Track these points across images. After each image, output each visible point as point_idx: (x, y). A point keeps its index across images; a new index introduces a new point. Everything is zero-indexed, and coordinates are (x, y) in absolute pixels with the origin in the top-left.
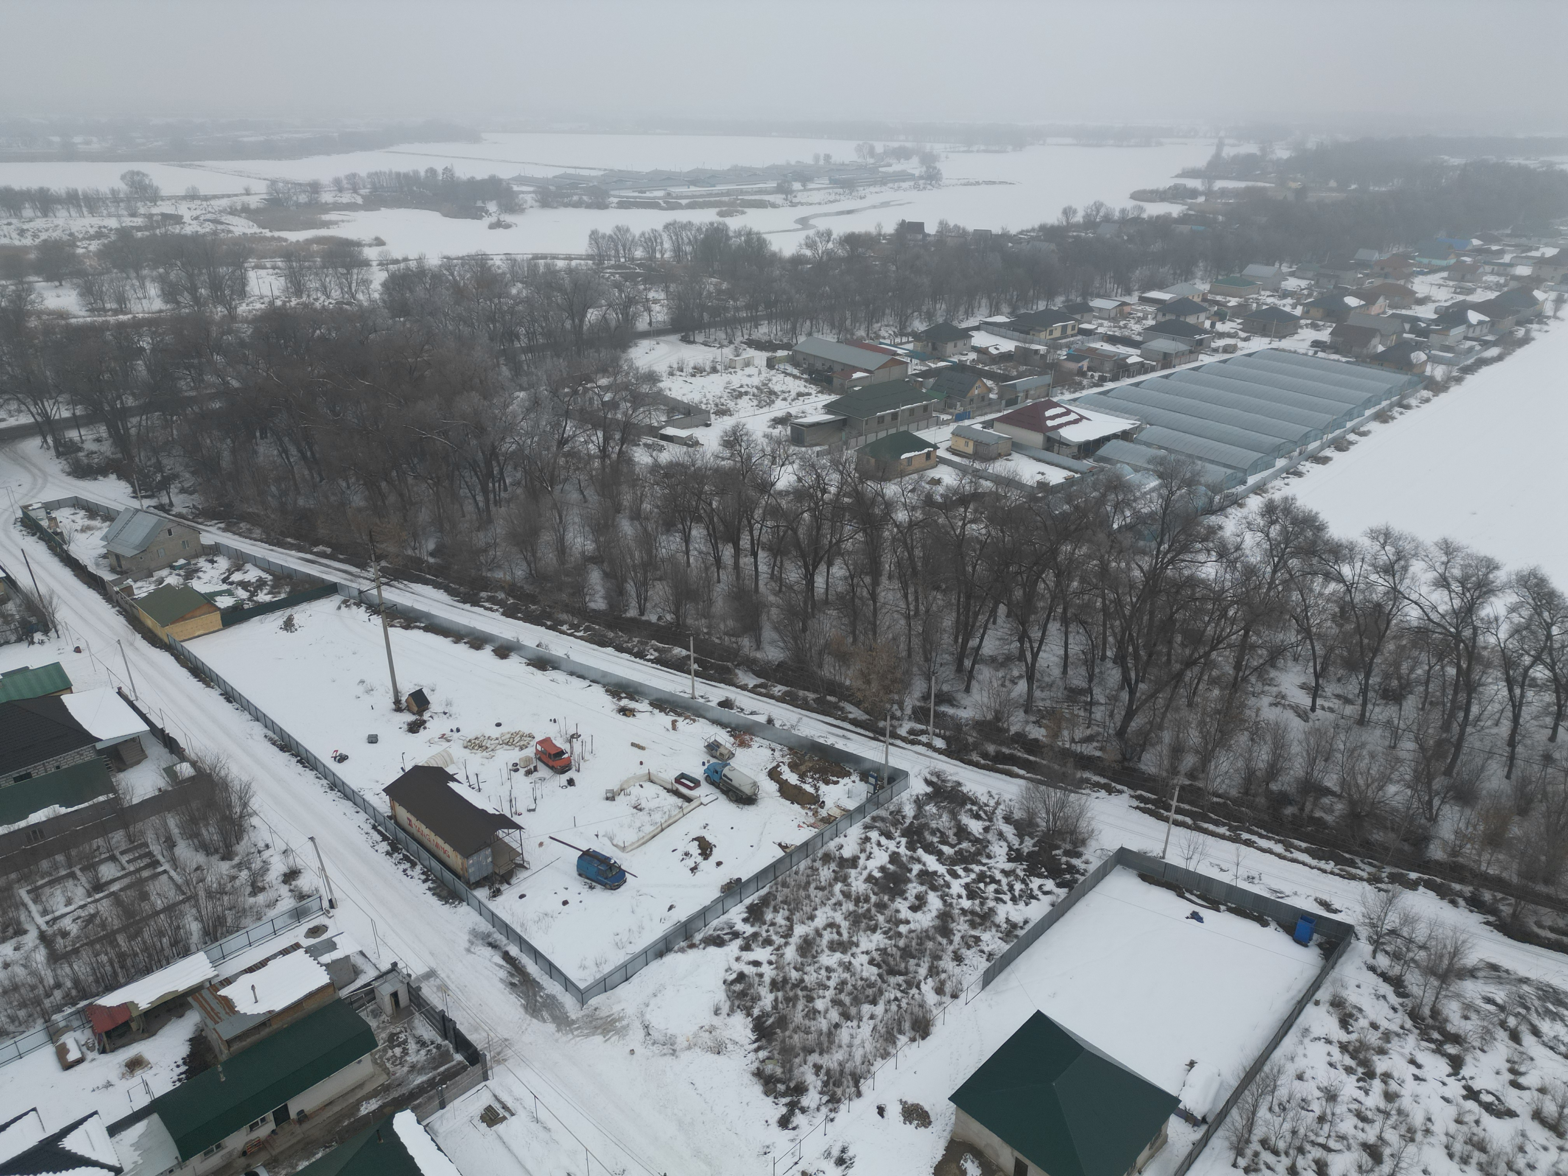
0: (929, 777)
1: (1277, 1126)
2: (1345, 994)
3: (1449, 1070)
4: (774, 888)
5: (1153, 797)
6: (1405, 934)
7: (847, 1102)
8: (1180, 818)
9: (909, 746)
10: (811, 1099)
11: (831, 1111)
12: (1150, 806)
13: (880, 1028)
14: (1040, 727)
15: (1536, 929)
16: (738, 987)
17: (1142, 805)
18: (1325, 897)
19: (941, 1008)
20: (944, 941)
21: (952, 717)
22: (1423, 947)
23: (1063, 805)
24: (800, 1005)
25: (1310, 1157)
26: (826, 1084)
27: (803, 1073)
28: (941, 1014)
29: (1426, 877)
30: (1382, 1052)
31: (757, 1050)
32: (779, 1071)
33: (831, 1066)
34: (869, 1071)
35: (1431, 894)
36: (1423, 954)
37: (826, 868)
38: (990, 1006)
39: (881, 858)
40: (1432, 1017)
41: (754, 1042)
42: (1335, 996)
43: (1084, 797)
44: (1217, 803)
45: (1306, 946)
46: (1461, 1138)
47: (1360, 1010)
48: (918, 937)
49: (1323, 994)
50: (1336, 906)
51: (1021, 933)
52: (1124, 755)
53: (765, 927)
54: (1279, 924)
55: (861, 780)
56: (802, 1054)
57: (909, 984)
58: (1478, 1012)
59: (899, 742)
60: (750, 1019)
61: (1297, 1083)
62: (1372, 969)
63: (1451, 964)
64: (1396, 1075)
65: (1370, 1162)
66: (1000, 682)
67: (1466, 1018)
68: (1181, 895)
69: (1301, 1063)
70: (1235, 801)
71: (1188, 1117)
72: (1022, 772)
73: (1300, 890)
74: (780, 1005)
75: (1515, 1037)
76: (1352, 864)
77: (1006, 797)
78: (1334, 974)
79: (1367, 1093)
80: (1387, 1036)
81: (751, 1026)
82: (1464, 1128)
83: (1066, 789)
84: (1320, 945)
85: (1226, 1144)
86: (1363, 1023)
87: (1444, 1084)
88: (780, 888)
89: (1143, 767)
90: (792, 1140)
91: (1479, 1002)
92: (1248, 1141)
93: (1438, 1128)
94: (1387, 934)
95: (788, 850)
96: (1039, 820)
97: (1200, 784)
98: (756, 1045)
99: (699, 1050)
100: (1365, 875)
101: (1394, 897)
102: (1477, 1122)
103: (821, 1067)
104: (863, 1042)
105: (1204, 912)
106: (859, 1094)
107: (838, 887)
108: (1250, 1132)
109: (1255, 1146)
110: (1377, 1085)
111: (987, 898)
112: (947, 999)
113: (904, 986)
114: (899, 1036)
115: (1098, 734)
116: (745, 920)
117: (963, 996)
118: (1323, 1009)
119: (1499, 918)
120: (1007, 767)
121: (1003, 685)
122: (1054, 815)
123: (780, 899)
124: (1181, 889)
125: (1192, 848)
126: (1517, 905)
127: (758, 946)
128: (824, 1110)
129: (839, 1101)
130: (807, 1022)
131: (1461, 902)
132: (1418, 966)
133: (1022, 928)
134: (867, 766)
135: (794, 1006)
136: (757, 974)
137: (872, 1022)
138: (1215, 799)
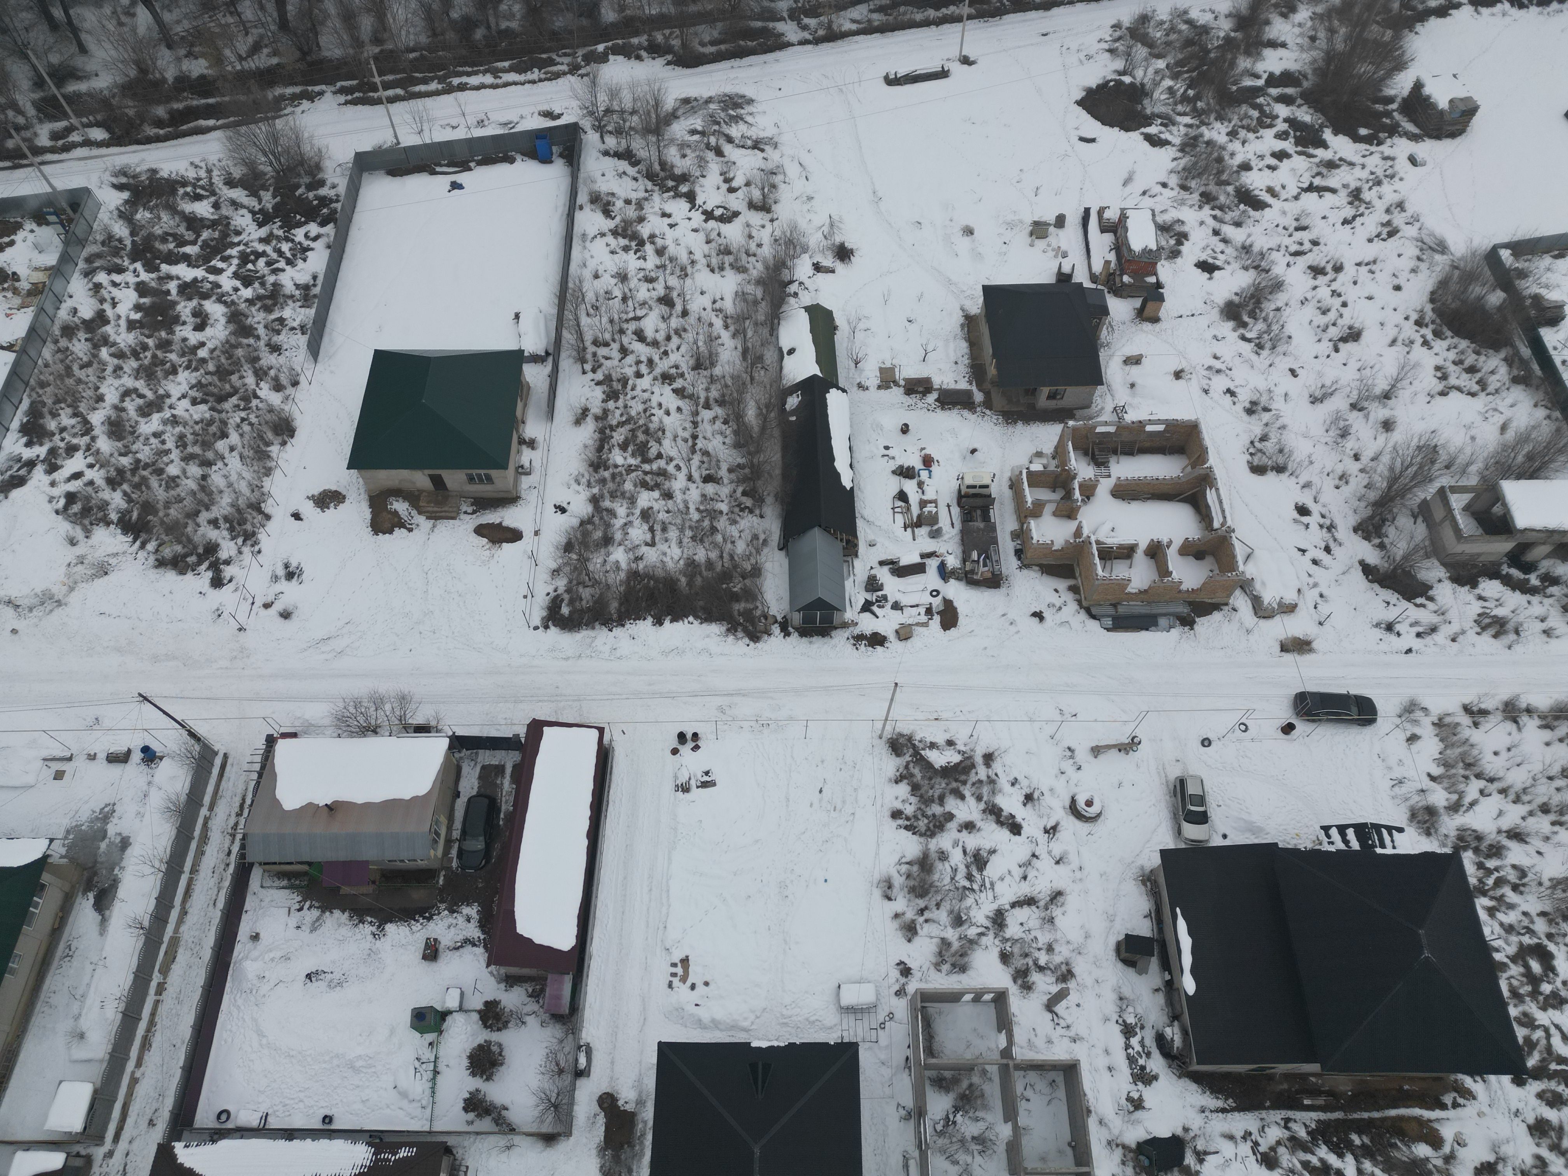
0: (115, 180)
1: (598, 324)
2: (596, 187)
3: (688, 206)
4: (34, 395)
5: (355, 82)
6: (617, 108)
7: (262, 530)
8: (390, 93)
9: (64, 156)
10: (227, 549)
11: (252, 546)
12: (357, 95)
13: (246, 453)
14: (196, 58)
15: (702, 50)
16: (76, 508)
17: (349, 97)
18: (545, 107)
19: (290, 402)
20: (251, 341)
21: (90, 94)
22: (634, 112)
23: (274, 138)
24: (154, 482)
25: (629, 332)
26: (231, 529)
27: (203, 535)
28: (294, 406)
29: (610, 44)
30: (641, 220)
31: (143, 546)
32: (179, 548)
33: (226, 512)
34: (263, 494)
35: (620, 58)
36: (635, 118)
37: (75, 341)
38: (332, 372)
39: (127, 299)
40: (662, 170)
41: (134, 542)
42: (591, 194)
43: (290, 118)
44: (416, 59)
45: (551, 162)
46: (714, 254)
47: (613, 194)
48: (223, 353)
49: (582, 198)
50: (557, 111)
51: (317, 290)
52: (300, 49)
53: (57, 437)
54: (523, 154)
55: (39, 224)
56: (190, 522)
57: (246, 399)
58: (689, 146)
59: (49, 157)
60: (112, 527)
61: (596, 282)
62: (606, 153)
63: (657, 116)
64: (657, 233)
65: (667, 309)
66: (114, 22)
67: (684, 156)
68: (433, 173)
69: (592, 265)
70: (430, 48)
71: (536, 359)
72: (211, 122)
73: (525, 111)
74: (133, 496)
75: (719, 153)
76: (553, 63)
77: (213, 159)
78: (582, 175)
79: (645, 259)
80: (640, 206)
81: (119, 531)
82: (713, 244)
83: (267, 119)
84: (561, 155)
85: (571, 360)
86: (619, 204)
87: (690, 219)
88: (41, 392)
89: (327, 54)
90: (236, 590)
91: (688, 138)
92: (585, 349)
93: (698, 256)
94: (604, 116)
95: (17, 348)
96: (261, 167)
97: (389, 46)
98: (138, 543)
99: (84, 584)
100: (565, 68)
101: (594, 77)
102: (719, 235)
103: (216, 519)
104: (239, 474)
105: (461, 178)
106: (268, 517)
107: (104, 353)
108: (582, 341)
109: (591, 349)
110: (649, 248)
111: (264, 276)
112: (290, 390)
113: (242, 404)
114: (269, 449)
115: (261, 37)
116: (29, 444)
117: (302, 379)
118: (587, 208)
119: (675, 54)
120: (192, 125)
121: (121, 24)
122: (273, 154)
123: (49, 401)
124: (430, 166)
125: (417, 119)
126: (682, 33)
127: (64, 459)
128: (246, 550)
129: (254, 534)
130: (172, 492)
131: (643, 53)
132: (637, 132)
133: (315, 285)
134: (33, 205)
135: (148, 487)
136: (86, 485)
137: (234, 453)
138: (412, 56)
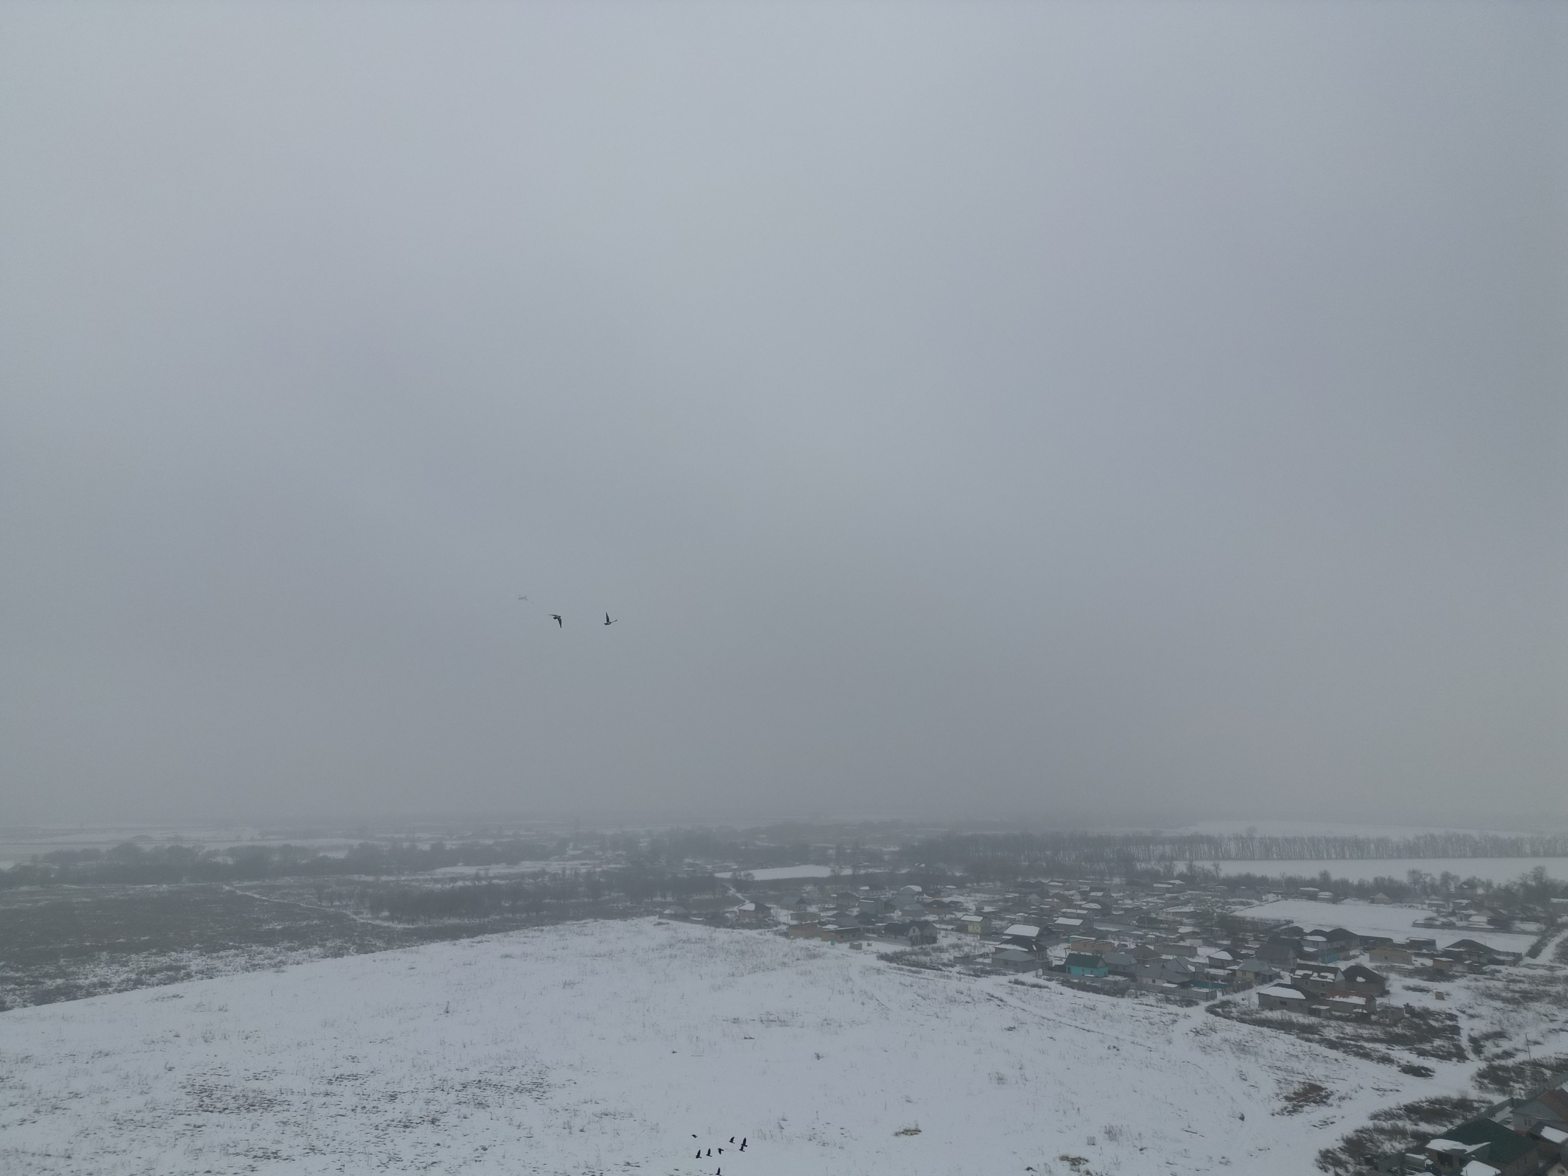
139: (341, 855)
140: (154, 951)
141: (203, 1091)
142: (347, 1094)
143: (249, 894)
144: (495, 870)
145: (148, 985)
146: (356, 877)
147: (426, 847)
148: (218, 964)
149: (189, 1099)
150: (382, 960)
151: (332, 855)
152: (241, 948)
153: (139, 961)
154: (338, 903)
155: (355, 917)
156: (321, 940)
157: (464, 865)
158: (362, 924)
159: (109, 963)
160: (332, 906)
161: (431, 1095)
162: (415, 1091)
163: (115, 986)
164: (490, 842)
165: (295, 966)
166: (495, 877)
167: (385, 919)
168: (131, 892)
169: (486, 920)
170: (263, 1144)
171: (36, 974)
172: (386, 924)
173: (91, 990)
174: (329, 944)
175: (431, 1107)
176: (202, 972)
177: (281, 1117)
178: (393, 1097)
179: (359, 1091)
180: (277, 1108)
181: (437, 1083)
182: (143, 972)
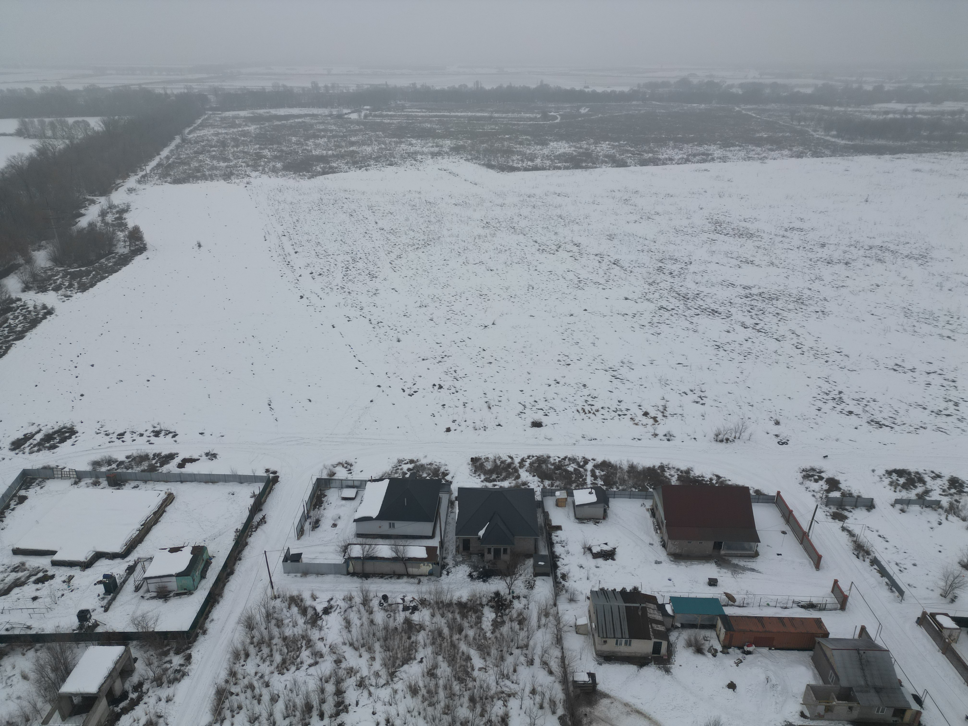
139: (809, 91)
140: (696, 143)
141: (717, 223)
142: (796, 238)
143: (750, 113)
144: (921, 107)
145: (692, 162)
146: (817, 107)
147: (869, 88)
148: (729, 154)
149: (710, 225)
150: (827, 163)
151: (802, 90)
152: (742, 146)
153: (688, 148)
154: (803, 123)
155: (813, 133)
156: (790, 146)
157: (896, 103)
158: (818, 138)
159: (674, 147)
160: (799, 125)
161: (847, 249)
162: (837, 245)
163: (676, 161)
164: (921, 85)
165: (772, 160)
166: (920, 113)
167: (833, 136)
168: (685, 108)
169: (907, 143)
170: (746, 256)
171: (640, 150)
172: (833, 140)
173: (665, 161)
174: (795, 149)
175: (846, 255)
176: (720, 158)
177: (757, 244)
178: (823, 245)
179: (802, 238)
180: (755, 239)
181: (853, 243)
182: (690, 155)
